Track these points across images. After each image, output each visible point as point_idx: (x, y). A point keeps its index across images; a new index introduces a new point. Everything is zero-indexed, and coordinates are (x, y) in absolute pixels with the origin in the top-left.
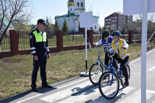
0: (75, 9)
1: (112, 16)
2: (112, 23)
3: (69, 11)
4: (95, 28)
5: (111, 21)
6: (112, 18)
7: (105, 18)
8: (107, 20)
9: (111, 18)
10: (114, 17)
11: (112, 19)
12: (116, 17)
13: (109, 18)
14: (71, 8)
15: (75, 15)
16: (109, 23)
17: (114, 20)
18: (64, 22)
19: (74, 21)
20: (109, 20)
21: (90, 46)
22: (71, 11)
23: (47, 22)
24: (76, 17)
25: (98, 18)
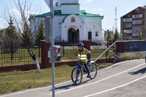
0: (62, 4)
1: (134, 14)
2: (133, 25)
4: (97, 35)
5: (131, 22)
6: (134, 16)
7: (121, 18)
8: (124, 20)
9: (131, 17)
10: (137, 15)
11: (133, 19)
12: (141, 16)
13: (128, 18)
14: (57, 3)
15: (62, 13)
16: (130, 26)
17: (137, 21)
18: (40, 27)
19: (60, 24)
20: (129, 21)
21: (38, 65)
22: (57, 7)
23: (11, 26)
24: (63, 17)
25: (103, 18)
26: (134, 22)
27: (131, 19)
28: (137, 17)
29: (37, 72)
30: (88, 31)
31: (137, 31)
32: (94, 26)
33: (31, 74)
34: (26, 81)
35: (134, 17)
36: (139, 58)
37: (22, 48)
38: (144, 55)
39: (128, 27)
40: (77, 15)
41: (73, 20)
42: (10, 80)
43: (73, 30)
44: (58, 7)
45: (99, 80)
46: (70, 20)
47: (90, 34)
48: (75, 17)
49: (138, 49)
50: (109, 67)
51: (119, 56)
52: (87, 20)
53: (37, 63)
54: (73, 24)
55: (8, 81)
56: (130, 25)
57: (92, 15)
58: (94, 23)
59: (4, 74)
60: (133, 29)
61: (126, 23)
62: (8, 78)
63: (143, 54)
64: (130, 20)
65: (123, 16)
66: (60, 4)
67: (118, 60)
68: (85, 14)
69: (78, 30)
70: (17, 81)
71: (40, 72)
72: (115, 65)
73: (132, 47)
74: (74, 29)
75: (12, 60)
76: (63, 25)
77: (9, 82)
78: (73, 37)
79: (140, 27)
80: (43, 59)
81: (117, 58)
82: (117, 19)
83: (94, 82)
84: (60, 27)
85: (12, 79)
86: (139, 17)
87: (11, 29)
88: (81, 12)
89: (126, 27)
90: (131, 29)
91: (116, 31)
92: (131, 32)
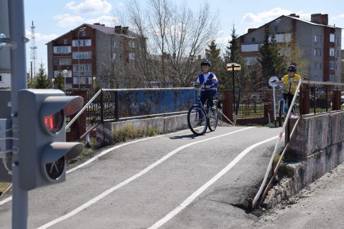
1: (75, 38)
2: (75, 62)
5: (71, 54)
6: (74, 43)
7: (48, 44)
8: (55, 50)
9: (70, 44)
10: (82, 41)
12: (89, 43)
13: (63, 45)
16: (67, 62)
17: (82, 53)
20: (65, 52)
26: (76, 55)
27: (69, 49)
28: (82, 45)
31: (82, 73)
35: (76, 44)
36: (151, 135)
38: (160, 125)
39: (64, 64)
45: (80, 204)
49: (147, 109)
50: (88, 159)
51: (110, 130)
56: (68, 60)
60: (74, 69)
61: (59, 55)
63: (158, 123)
64: (67, 49)
65: (53, 41)
67: (106, 140)
72: (104, 156)
73: (135, 104)
79: (87, 66)
81: (104, 134)
82: (35, 48)
83: (65, 213)
86: (84, 44)
89: (60, 63)
90: (70, 68)
91: (42, 71)
92: (70, 76)
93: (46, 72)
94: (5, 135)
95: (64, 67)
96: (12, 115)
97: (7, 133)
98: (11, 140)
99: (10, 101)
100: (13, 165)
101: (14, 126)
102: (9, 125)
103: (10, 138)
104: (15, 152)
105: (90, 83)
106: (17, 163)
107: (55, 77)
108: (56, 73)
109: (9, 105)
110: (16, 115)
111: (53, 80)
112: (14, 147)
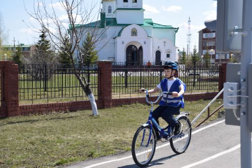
0: (118, 9)
3: (105, 14)
4: (168, 56)
5: (215, 38)
7: (200, 32)
8: (204, 36)
9: (214, 31)
13: (209, 32)
14: (110, 7)
15: (118, 23)
16: (212, 44)
18: (86, 41)
19: (114, 38)
20: (211, 37)
21: (95, 104)
22: (110, 14)
23: (43, 40)
24: (120, 28)
25: (177, 31)
27: (214, 35)
29: (92, 115)
30: (156, 49)
32: (165, 42)
33: (84, 121)
34: (79, 137)
37: (58, 73)
39: (209, 45)
40: (140, 25)
41: (134, 33)
42: (47, 133)
43: (133, 47)
44: (112, 13)
46: (130, 33)
47: (158, 54)
48: (137, 29)
52: (154, 33)
53: (92, 100)
54: (134, 39)
55: (45, 135)
56: (213, 42)
57: (161, 27)
58: (165, 38)
59: (35, 118)
61: (207, 39)
62: (44, 127)
65: (203, 30)
66: (115, 9)
68: (152, 24)
69: (141, 48)
70: (62, 137)
71: (98, 117)
74: (135, 47)
75: (46, 93)
76: (119, 40)
77: (46, 138)
78: (133, 58)
80: (101, 93)
82: (190, 35)
84: (115, 43)
85: (51, 131)
87: (42, 44)
88: (146, 21)
89: (207, 45)
90: (214, 48)
91: (195, 51)
92: (214, 53)
93: (197, 51)
94: (236, 93)
95: (210, 48)
96: (242, 80)
97: (238, 92)
98: (240, 97)
99: (240, 70)
100: (242, 114)
101: (242, 88)
102: (239, 87)
103: (239, 96)
104: (243, 106)
105: (228, 57)
106: (244, 113)
107: (204, 54)
108: (204, 52)
109: (239, 73)
110: (244, 81)
111: (203, 56)
112: (242, 102)
